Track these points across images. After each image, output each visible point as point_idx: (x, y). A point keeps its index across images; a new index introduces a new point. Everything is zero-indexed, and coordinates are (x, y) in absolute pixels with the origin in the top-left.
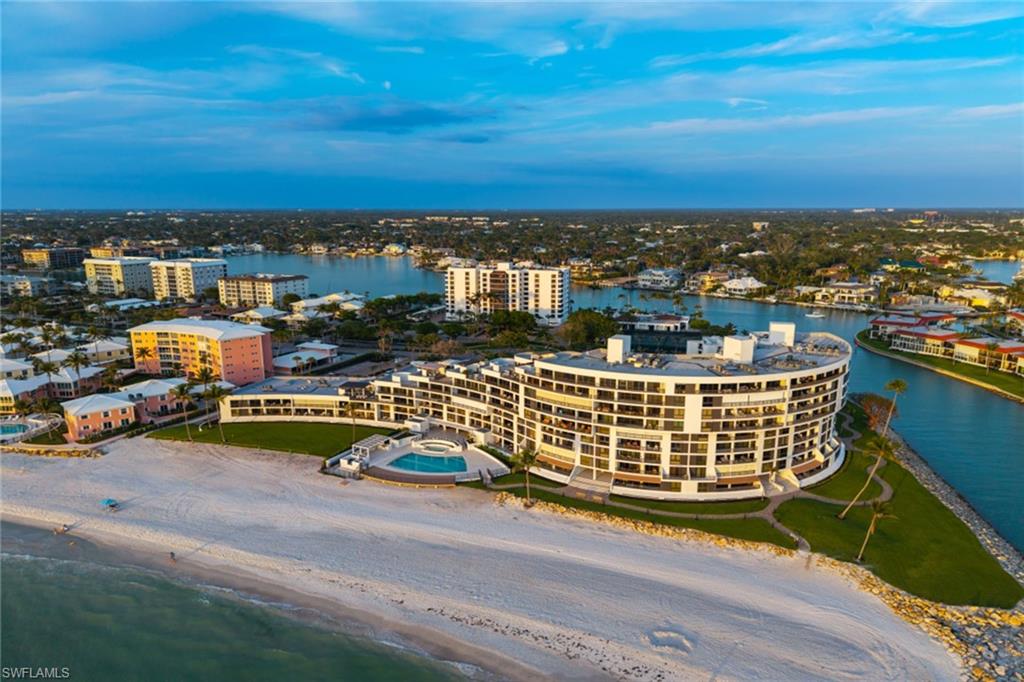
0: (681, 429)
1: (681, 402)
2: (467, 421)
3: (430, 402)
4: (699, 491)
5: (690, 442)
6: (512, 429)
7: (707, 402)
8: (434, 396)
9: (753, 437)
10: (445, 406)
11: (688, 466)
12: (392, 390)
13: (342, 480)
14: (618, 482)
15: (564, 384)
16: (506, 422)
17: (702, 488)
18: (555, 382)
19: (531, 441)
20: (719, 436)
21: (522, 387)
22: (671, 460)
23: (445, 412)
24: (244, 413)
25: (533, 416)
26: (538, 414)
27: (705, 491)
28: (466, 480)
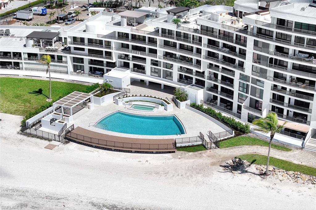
2: (176, 76)
3: (131, 55)
6: (232, 87)
8: (135, 48)
10: (149, 59)
12: (86, 41)
13: (46, 143)
15: (306, 37)
16: (224, 79)
18: (294, 35)
19: (257, 101)
21: (250, 40)
23: (148, 66)
25: (263, 73)
26: (271, 71)
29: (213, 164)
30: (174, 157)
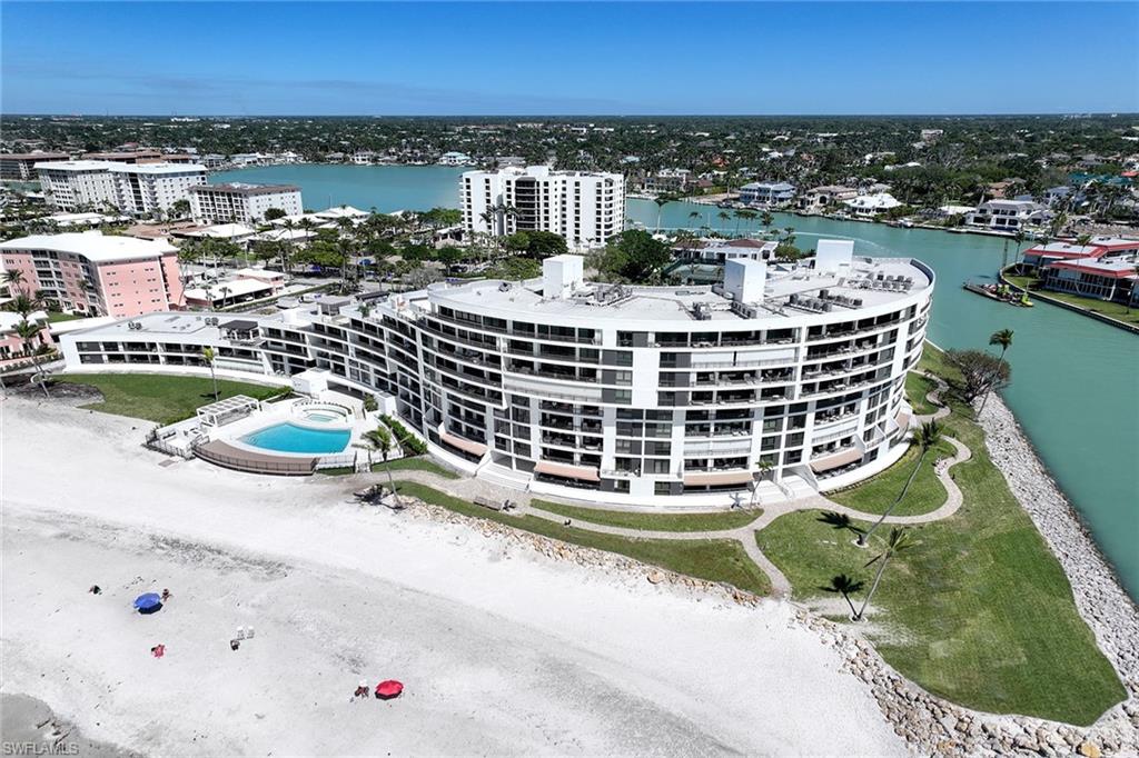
0: (629, 401)
1: (627, 359)
3: (329, 352)
4: (657, 492)
5: (644, 421)
7: (666, 359)
8: (332, 344)
9: (747, 416)
11: (643, 456)
12: (283, 334)
13: (166, 459)
14: (544, 477)
15: (468, 330)
17: (663, 489)
18: (457, 327)
19: (438, 412)
20: (688, 412)
22: (617, 448)
24: (97, 359)
27: (668, 493)
28: (332, 466)
29: (346, 492)
30: (306, 482)
